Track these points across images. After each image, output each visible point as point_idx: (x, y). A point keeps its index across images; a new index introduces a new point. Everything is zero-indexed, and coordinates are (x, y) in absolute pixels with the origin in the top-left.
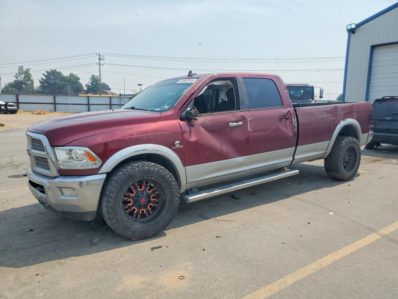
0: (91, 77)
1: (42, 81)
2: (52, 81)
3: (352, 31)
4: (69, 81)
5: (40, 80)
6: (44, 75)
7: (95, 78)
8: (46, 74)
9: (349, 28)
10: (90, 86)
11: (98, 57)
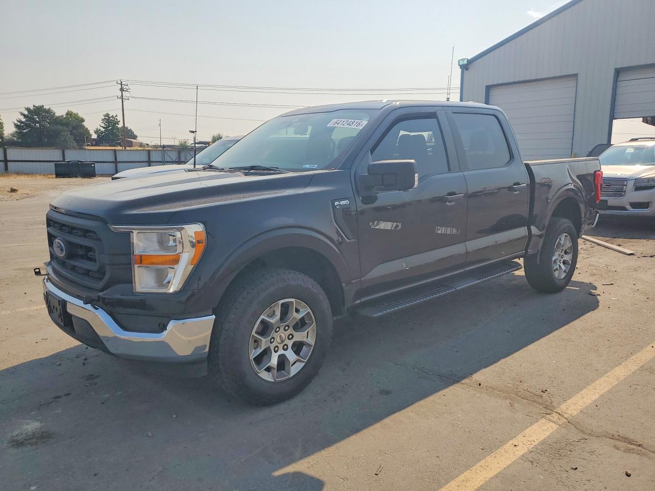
0: (103, 117)
1: (19, 124)
2: (37, 125)
3: (465, 67)
4: (67, 125)
5: (16, 122)
6: (22, 114)
7: (111, 118)
8: (26, 113)
9: (461, 63)
10: (102, 132)
11: (120, 86)
